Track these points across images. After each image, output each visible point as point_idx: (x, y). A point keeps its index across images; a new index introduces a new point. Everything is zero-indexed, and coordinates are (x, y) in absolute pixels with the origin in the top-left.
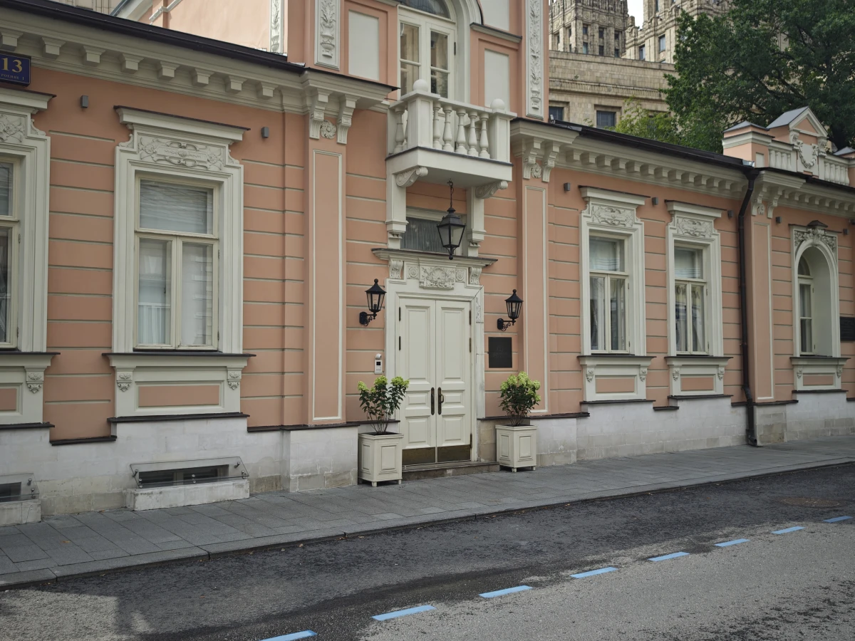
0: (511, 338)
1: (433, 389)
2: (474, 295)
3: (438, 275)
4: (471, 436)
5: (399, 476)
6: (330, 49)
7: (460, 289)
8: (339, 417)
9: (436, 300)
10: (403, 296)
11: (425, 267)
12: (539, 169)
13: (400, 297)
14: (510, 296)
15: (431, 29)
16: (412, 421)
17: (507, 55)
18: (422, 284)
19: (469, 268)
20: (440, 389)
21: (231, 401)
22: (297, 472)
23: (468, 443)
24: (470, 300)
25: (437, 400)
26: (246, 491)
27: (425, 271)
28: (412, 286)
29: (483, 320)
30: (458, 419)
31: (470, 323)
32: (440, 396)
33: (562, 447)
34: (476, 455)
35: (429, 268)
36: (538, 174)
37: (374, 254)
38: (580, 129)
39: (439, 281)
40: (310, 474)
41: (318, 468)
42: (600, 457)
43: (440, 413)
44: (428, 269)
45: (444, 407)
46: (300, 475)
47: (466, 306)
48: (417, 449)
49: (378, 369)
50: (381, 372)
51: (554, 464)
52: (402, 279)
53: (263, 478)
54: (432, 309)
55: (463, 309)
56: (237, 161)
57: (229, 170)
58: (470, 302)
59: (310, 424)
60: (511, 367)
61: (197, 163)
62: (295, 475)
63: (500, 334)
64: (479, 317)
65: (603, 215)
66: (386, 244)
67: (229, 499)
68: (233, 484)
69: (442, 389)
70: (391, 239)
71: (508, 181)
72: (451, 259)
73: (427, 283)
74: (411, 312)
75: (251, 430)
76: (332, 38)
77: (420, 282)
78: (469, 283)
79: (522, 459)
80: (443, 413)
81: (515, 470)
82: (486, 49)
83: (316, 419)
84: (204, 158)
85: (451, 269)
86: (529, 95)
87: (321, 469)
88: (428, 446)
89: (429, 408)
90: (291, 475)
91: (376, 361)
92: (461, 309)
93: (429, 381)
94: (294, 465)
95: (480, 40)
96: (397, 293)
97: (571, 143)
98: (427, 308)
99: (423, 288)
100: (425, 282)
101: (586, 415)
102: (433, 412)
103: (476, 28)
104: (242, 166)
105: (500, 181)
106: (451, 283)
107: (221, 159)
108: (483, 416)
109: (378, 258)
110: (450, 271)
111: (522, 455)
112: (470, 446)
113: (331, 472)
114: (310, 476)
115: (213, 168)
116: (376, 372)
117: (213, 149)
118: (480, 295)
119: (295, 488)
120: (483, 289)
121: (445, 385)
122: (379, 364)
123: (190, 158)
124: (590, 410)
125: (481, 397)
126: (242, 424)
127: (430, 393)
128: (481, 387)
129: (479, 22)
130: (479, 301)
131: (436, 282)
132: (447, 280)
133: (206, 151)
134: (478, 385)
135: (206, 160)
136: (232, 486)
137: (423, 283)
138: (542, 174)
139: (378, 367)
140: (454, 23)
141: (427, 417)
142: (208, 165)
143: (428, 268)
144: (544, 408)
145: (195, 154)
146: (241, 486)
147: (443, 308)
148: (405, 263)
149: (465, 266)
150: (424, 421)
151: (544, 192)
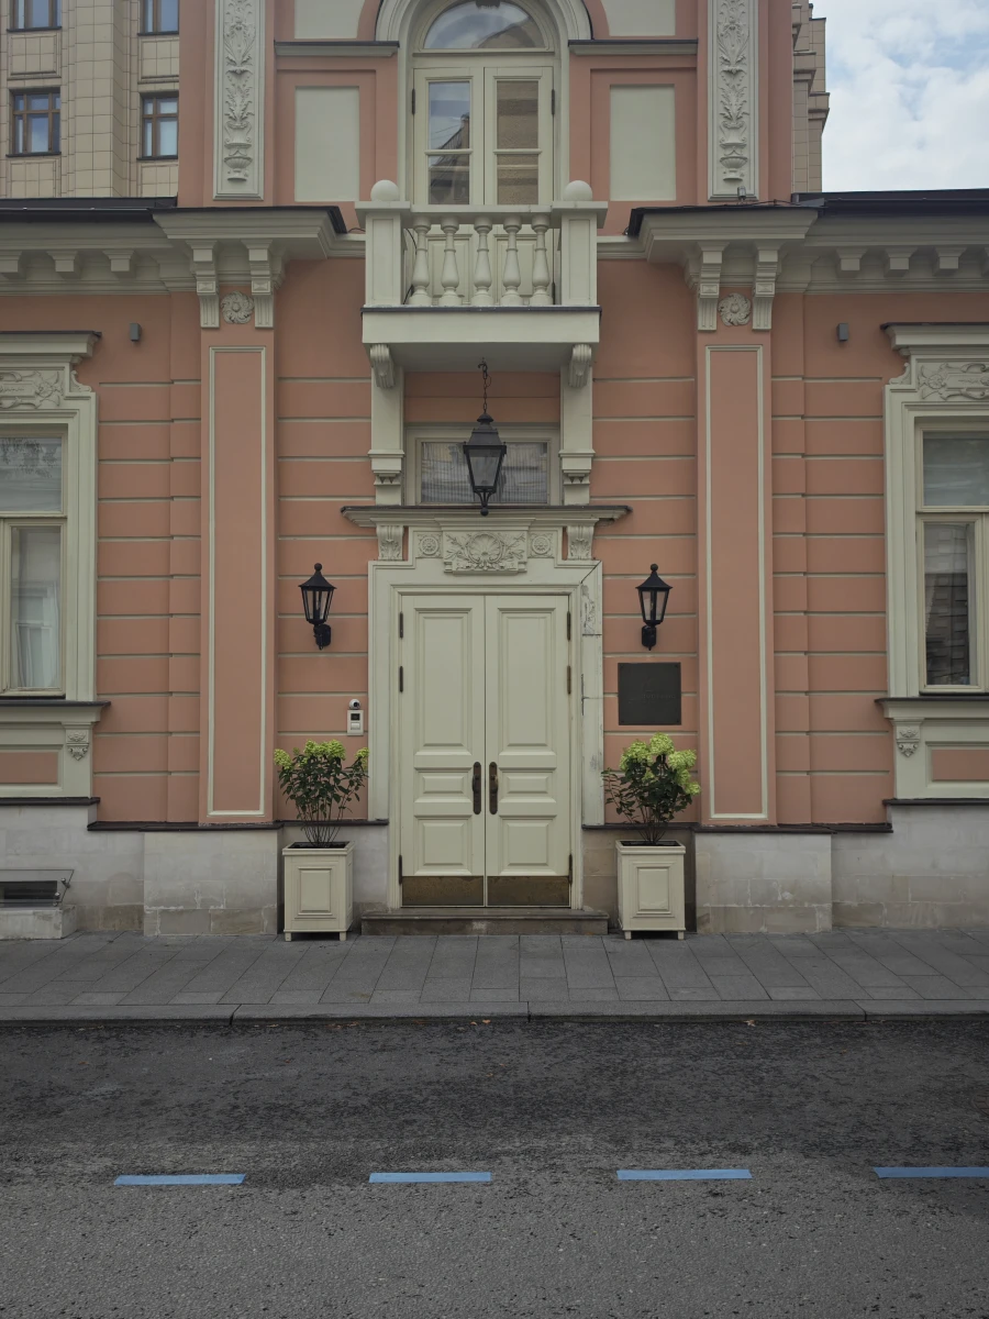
0: (677, 666)
1: (477, 766)
2: (576, 581)
3: (485, 546)
4: (571, 858)
5: (340, 925)
6: (242, 166)
7: (543, 571)
8: (259, 813)
9: (485, 594)
10: (406, 591)
11: (453, 535)
12: (743, 306)
13: (402, 594)
14: (646, 578)
15: (496, 78)
16: (429, 824)
17: (672, 86)
18: (448, 567)
19: (564, 529)
20: (493, 766)
21: (76, 778)
22: (156, 903)
23: (564, 872)
24: (567, 590)
25: (485, 787)
26: (57, 928)
27: (454, 542)
28: (429, 571)
29: (599, 629)
30: (543, 824)
31: (569, 638)
32: (493, 779)
33: (788, 895)
34: (580, 897)
35: (465, 534)
36: (740, 317)
37: (347, 518)
38: (819, 203)
39: (487, 558)
40: (181, 908)
41: (198, 899)
42: (929, 924)
43: (494, 810)
44: (460, 540)
45: (504, 801)
46: (162, 908)
47: (560, 604)
48: (441, 877)
49: (355, 727)
50: (361, 731)
51: (763, 929)
52: (405, 559)
53: (116, 908)
54: (477, 614)
55: (553, 609)
56: (87, 387)
57: (71, 405)
58: (568, 595)
59: (202, 822)
60: (678, 722)
61: (19, 401)
62: (154, 908)
63: (648, 656)
64: (589, 624)
65: (952, 382)
66: (374, 497)
67: (27, 937)
68: (34, 914)
69: (499, 766)
70: (378, 486)
71: (591, 345)
72: (484, 514)
73: (459, 564)
74: (427, 621)
75: (94, 827)
76: (246, 147)
77: (445, 563)
78: (565, 558)
79: (642, 915)
80: (501, 811)
81: (628, 936)
82: (612, 87)
83: (215, 814)
84: (29, 391)
85: (516, 534)
86: (715, 154)
87: (202, 901)
88: (467, 873)
89: (468, 801)
90: (146, 907)
91: (350, 712)
92: (550, 610)
93: (470, 750)
94: (150, 890)
95: (592, 71)
96: (394, 586)
97: (803, 237)
98: (467, 611)
99: (448, 573)
100: (454, 563)
101: (884, 829)
102: (477, 810)
103: (580, 50)
104: (93, 395)
105: (574, 345)
106: (516, 561)
107: (59, 388)
108: (599, 820)
109: (354, 524)
110: (514, 536)
111: (645, 904)
112: (569, 879)
113: (222, 907)
114: (182, 912)
115: (48, 405)
116: (349, 731)
117: (47, 375)
118: (595, 582)
119: (153, 929)
120: (600, 568)
121: (506, 757)
122: (355, 717)
123: (7, 393)
124: (897, 819)
125: (595, 785)
126: (82, 817)
127: (471, 775)
128: (594, 763)
129: (585, 35)
130: (591, 592)
131: (478, 562)
132: (506, 554)
133: (33, 379)
134: (588, 760)
135: (32, 394)
136: (31, 918)
137: (450, 564)
138: (749, 314)
139: (356, 724)
140: (552, 53)
141: (467, 817)
142: (36, 401)
143: (462, 537)
144: (760, 812)
145: (16, 387)
146: (47, 918)
147: (503, 611)
148: (410, 530)
149: (554, 524)
150: (458, 824)
151: (760, 352)
